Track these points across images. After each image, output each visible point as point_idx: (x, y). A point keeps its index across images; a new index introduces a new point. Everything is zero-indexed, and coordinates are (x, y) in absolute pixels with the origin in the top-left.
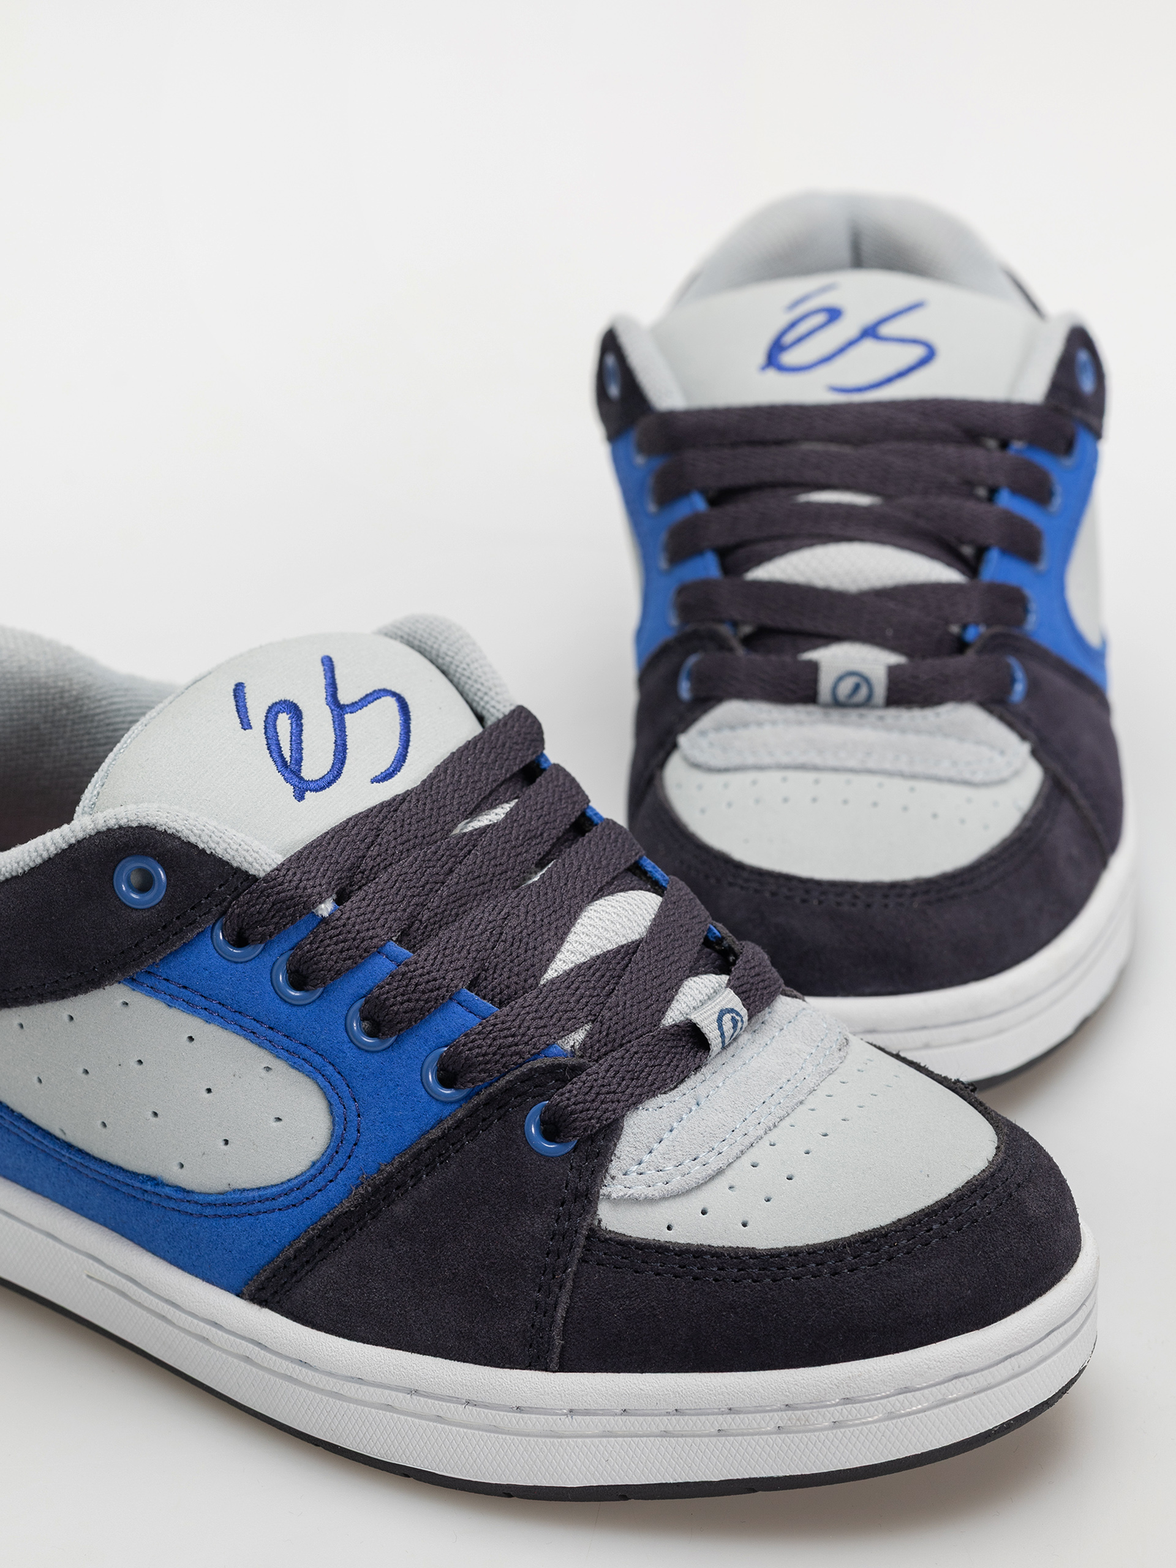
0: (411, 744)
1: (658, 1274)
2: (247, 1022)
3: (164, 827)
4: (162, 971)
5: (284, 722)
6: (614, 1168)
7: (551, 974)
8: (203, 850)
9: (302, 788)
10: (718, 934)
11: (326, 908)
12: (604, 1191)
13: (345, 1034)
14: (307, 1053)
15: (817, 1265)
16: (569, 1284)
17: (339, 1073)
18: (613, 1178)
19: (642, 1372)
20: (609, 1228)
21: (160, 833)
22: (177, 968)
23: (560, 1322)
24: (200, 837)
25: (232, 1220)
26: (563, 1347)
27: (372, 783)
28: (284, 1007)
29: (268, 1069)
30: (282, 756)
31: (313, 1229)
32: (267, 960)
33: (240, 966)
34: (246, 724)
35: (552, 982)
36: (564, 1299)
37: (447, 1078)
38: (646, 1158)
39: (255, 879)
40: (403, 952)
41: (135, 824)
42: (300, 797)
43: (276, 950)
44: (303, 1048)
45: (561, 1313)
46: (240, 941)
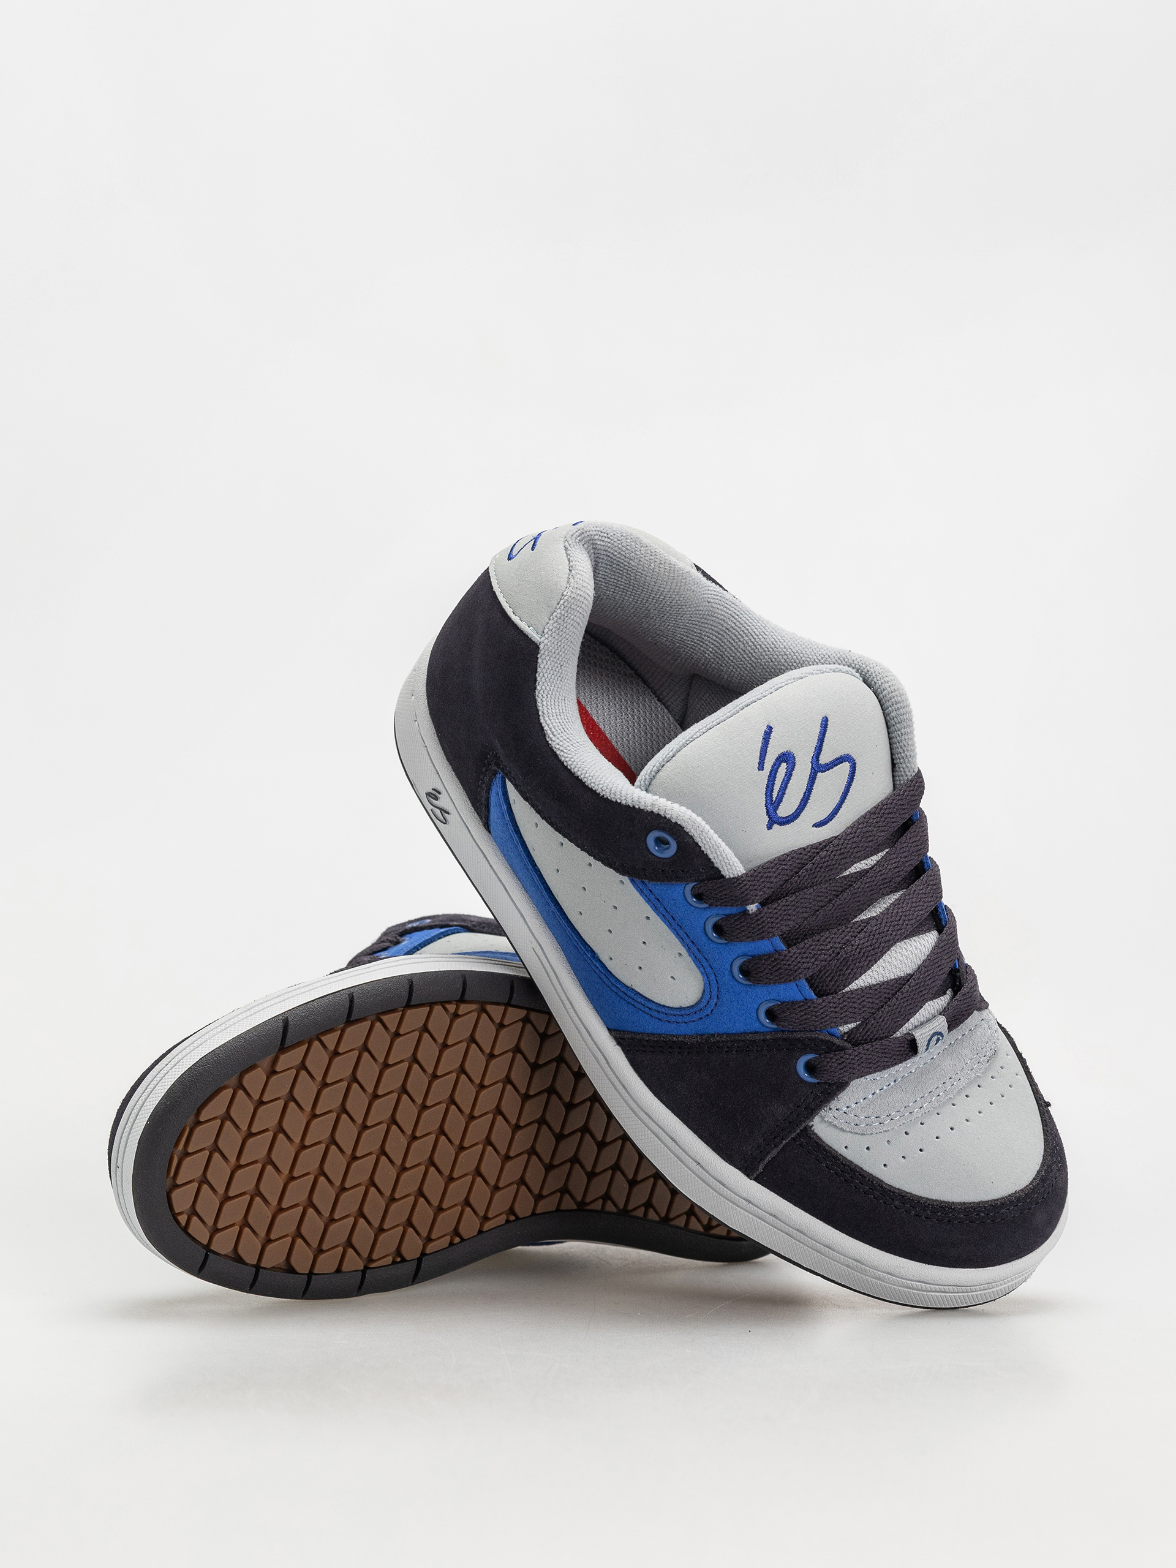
0: (846, 801)
1: (827, 1168)
2: (681, 933)
3: (688, 830)
4: (651, 885)
5: (783, 768)
6: (834, 1104)
7: (853, 986)
8: (703, 851)
9: (774, 821)
10: (958, 967)
11: (752, 908)
12: (822, 1112)
13: (729, 967)
14: (705, 964)
15: (911, 1206)
16: (781, 1146)
17: (717, 980)
18: (830, 1109)
19: (795, 1205)
20: (816, 1131)
21: (685, 831)
22: (658, 888)
23: (766, 1161)
24: (704, 844)
25: (624, 1002)
26: (761, 1173)
27: (813, 827)
28: (704, 938)
29: (680, 954)
30: (771, 796)
31: (664, 1037)
32: (708, 913)
33: (692, 908)
34: (761, 767)
35: (852, 992)
36: (774, 1152)
37: (771, 1014)
38: (853, 1106)
39: (723, 877)
40: (781, 946)
41: (673, 821)
42: (769, 827)
43: (715, 911)
44: (705, 960)
45: (768, 1158)
46: (699, 897)
